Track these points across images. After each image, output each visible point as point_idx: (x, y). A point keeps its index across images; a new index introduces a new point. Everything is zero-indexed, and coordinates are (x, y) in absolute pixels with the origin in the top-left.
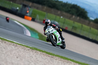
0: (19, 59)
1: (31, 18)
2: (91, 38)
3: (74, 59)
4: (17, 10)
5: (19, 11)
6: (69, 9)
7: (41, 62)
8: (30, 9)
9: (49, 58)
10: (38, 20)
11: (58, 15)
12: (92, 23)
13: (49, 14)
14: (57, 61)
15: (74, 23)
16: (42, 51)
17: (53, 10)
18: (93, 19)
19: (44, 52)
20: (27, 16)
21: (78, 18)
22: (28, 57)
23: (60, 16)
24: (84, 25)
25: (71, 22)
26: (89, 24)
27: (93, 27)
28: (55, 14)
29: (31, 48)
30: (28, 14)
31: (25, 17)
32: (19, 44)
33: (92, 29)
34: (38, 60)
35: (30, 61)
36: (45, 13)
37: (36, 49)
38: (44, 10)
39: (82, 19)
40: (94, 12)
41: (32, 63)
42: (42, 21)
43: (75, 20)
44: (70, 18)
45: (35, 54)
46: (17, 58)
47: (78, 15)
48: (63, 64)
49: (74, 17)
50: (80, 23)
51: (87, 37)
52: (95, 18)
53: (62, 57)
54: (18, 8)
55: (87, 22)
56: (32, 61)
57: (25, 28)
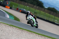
0: (2, 32)
1: (9, 7)
2: (46, 19)
3: (36, 32)
4: (1, 2)
5: (2, 3)
6: (32, 2)
7: (15, 33)
8: (9, 2)
9: (20, 31)
10: (14, 8)
11: (26, 5)
12: (46, 10)
13: (20, 5)
14: (25, 33)
15: (35, 10)
16: (16, 27)
17: (22, 2)
18: (47, 8)
19: (17, 27)
20: (7, 6)
21: (38, 7)
22: (8, 31)
23: (27, 6)
24: (41, 11)
25: (33, 9)
26: (44, 11)
27: (47, 13)
28: (24, 5)
29: (9, 25)
30: (8, 5)
31: (6, 6)
32: (2, 23)
33: (46, 13)
34: (14, 33)
35: (9, 33)
36: (18, 4)
37: (13, 26)
38: (17, 2)
39: (40, 8)
40: (47, 4)
41: (10, 34)
42: (16, 9)
43: (36, 8)
44: (33, 7)
45: (12, 29)
46: (1, 31)
47: (38, 5)
48: (29, 35)
49: (35, 6)
50: (39, 10)
51: (43, 18)
52: (48, 7)
53: (28, 31)
54: (2, 1)
55: (43, 9)
56: (10, 33)
57: (6, 13)
